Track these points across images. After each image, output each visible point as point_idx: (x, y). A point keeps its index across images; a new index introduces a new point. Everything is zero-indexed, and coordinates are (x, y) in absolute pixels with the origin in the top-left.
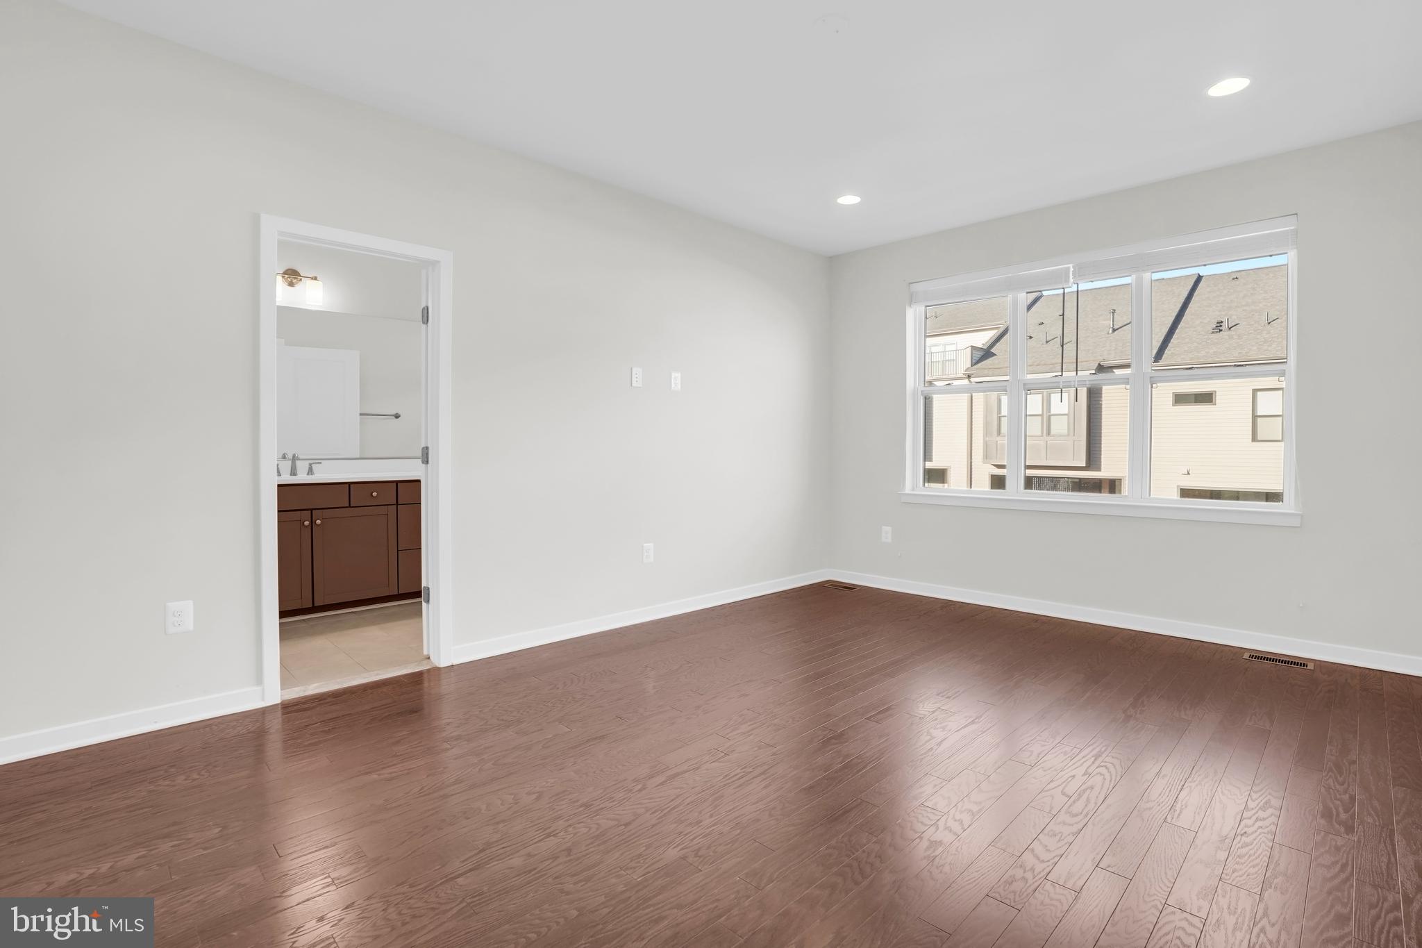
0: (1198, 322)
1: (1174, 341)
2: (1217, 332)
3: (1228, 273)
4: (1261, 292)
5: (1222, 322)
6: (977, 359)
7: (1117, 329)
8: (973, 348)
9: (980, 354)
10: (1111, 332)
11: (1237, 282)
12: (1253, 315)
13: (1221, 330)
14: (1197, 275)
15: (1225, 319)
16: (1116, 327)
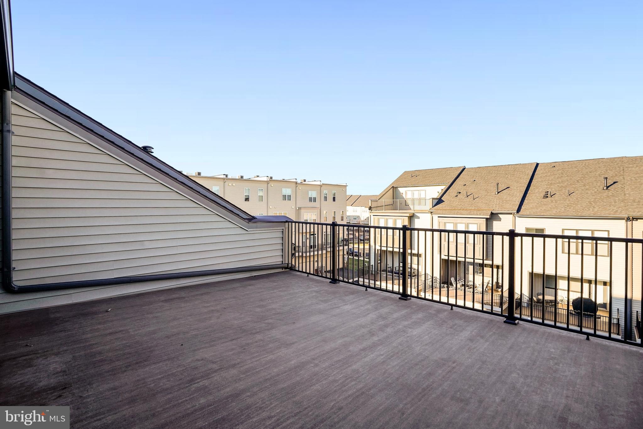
0: (537, 191)
1: (526, 201)
2: (545, 198)
3: (550, 163)
4: (566, 176)
5: (548, 192)
6: (435, 203)
7: (500, 192)
8: (433, 199)
9: (436, 201)
10: (497, 193)
11: (554, 169)
12: (562, 189)
13: (547, 197)
14: (536, 164)
15: (549, 190)
16: (499, 191)
